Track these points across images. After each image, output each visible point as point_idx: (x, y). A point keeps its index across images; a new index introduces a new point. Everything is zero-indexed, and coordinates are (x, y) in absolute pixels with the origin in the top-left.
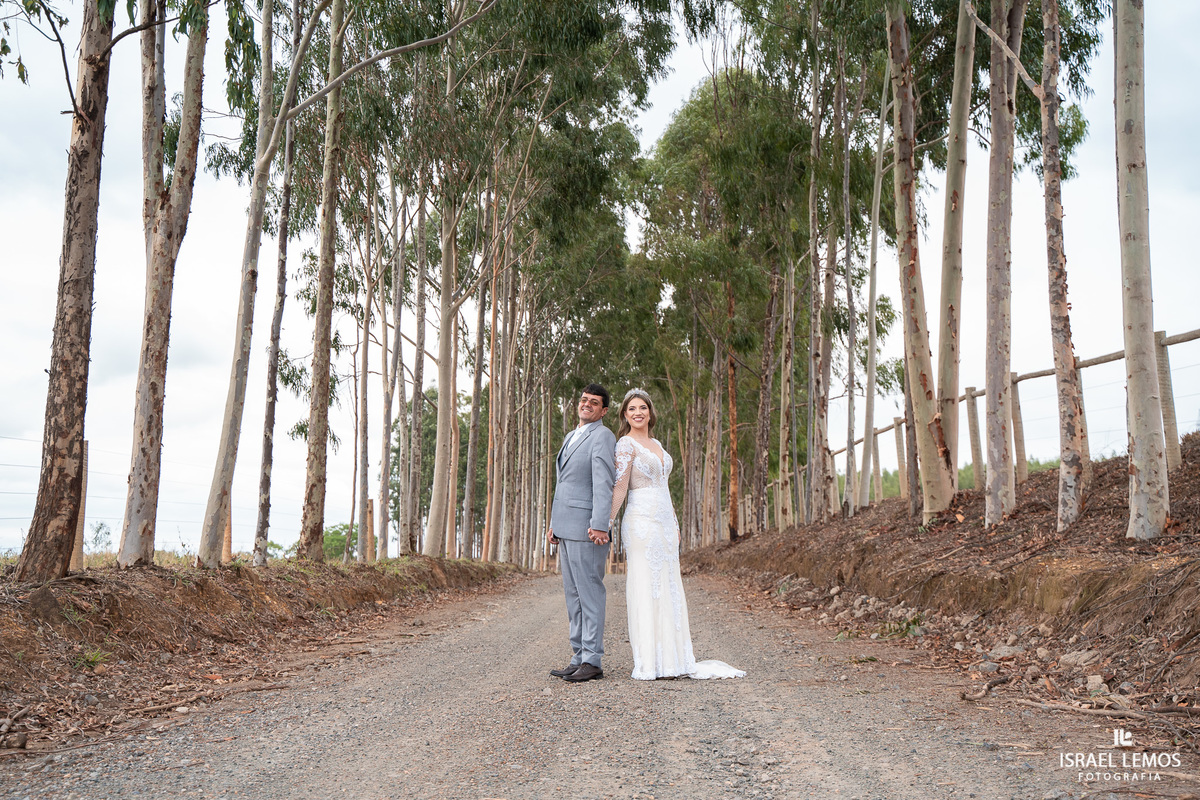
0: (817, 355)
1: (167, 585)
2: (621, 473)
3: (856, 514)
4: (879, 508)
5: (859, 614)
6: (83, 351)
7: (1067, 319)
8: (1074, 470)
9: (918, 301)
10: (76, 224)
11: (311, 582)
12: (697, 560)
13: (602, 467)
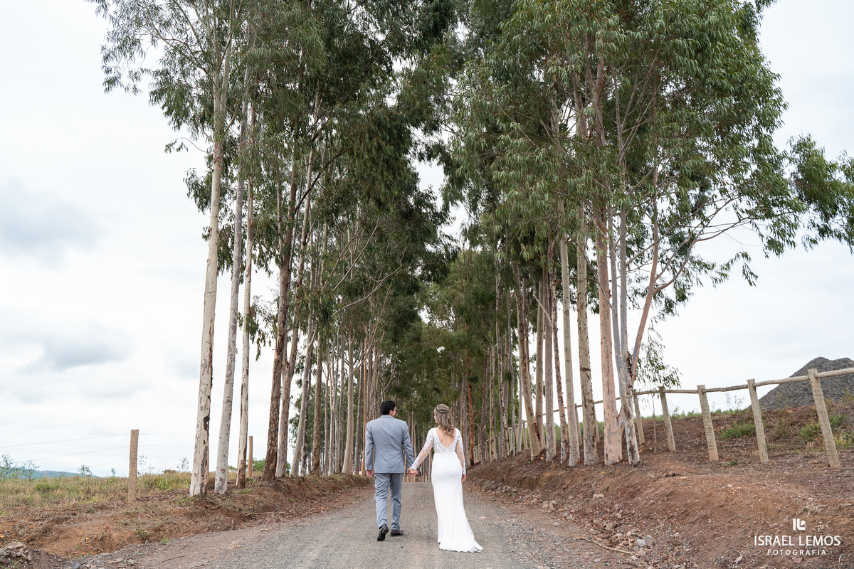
0: (501, 390)
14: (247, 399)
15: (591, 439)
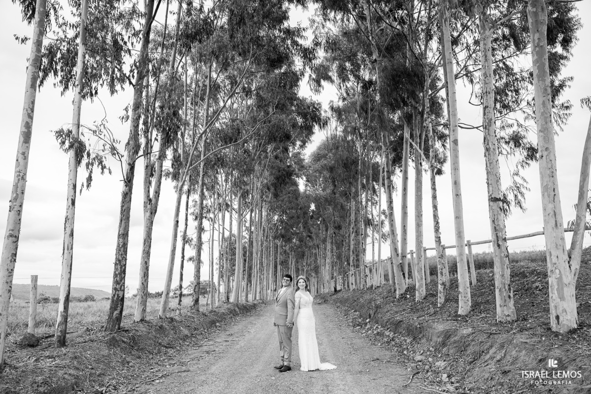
0: (362, 234)
1: (150, 328)
2: (296, 304)
3: (375, 288)
4: (383, 287)
5: (375, 332)
6: (125, 256)
7: (440, 237)
8: (443, 287)
9: (394, 224)
10: (123, 216)
11: (195, 320)
12: (323, 298)
13: (291, 302)
14: (72, 235)
15: (507, 287)
